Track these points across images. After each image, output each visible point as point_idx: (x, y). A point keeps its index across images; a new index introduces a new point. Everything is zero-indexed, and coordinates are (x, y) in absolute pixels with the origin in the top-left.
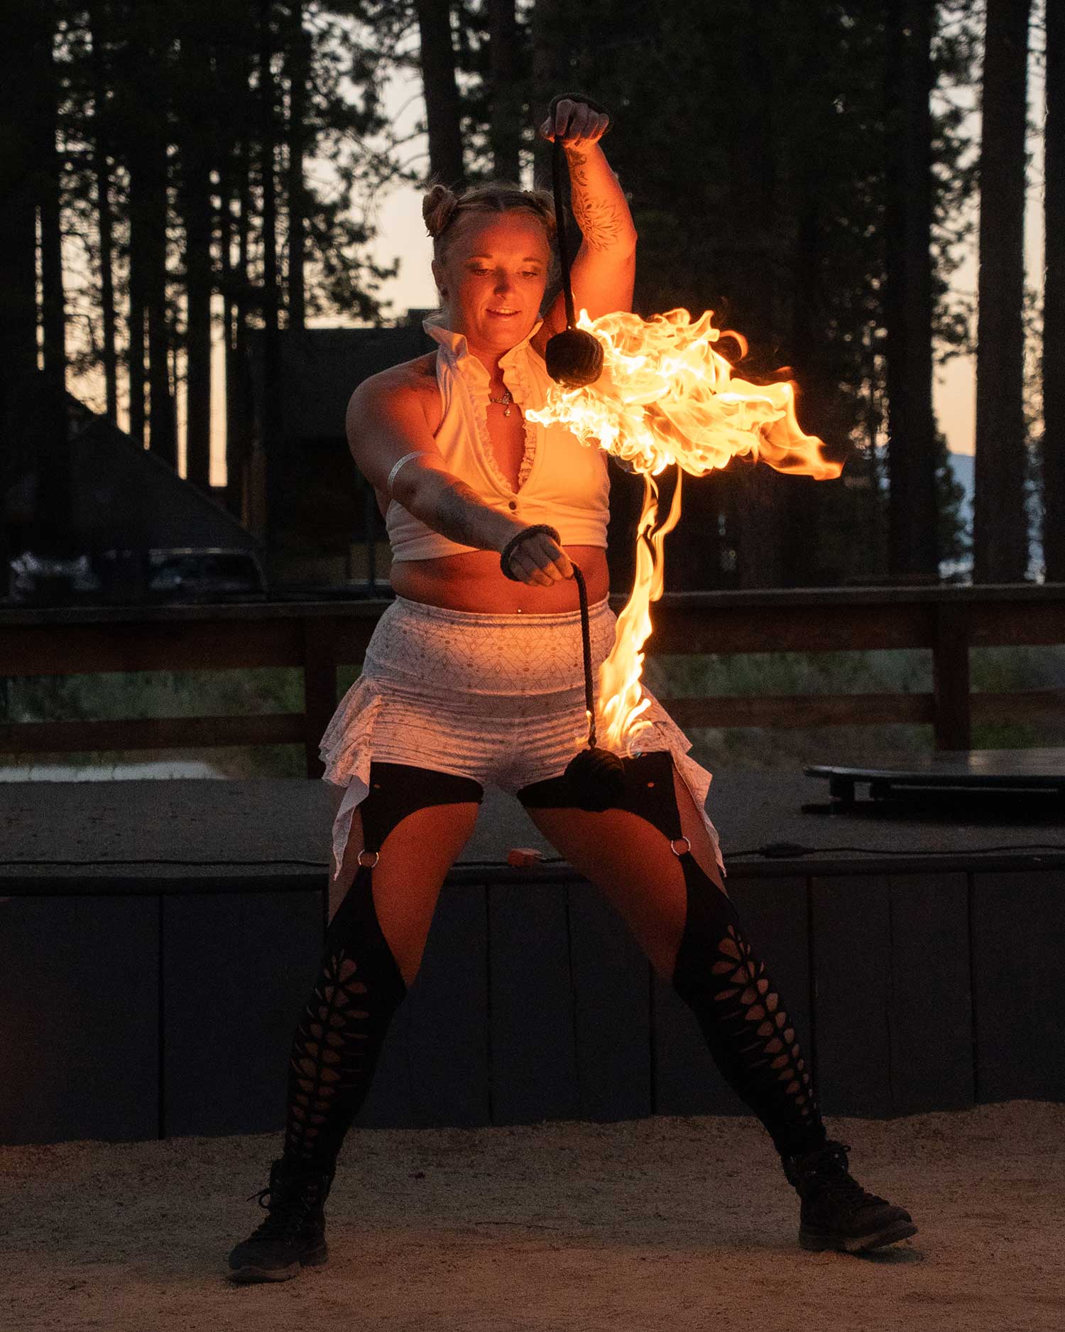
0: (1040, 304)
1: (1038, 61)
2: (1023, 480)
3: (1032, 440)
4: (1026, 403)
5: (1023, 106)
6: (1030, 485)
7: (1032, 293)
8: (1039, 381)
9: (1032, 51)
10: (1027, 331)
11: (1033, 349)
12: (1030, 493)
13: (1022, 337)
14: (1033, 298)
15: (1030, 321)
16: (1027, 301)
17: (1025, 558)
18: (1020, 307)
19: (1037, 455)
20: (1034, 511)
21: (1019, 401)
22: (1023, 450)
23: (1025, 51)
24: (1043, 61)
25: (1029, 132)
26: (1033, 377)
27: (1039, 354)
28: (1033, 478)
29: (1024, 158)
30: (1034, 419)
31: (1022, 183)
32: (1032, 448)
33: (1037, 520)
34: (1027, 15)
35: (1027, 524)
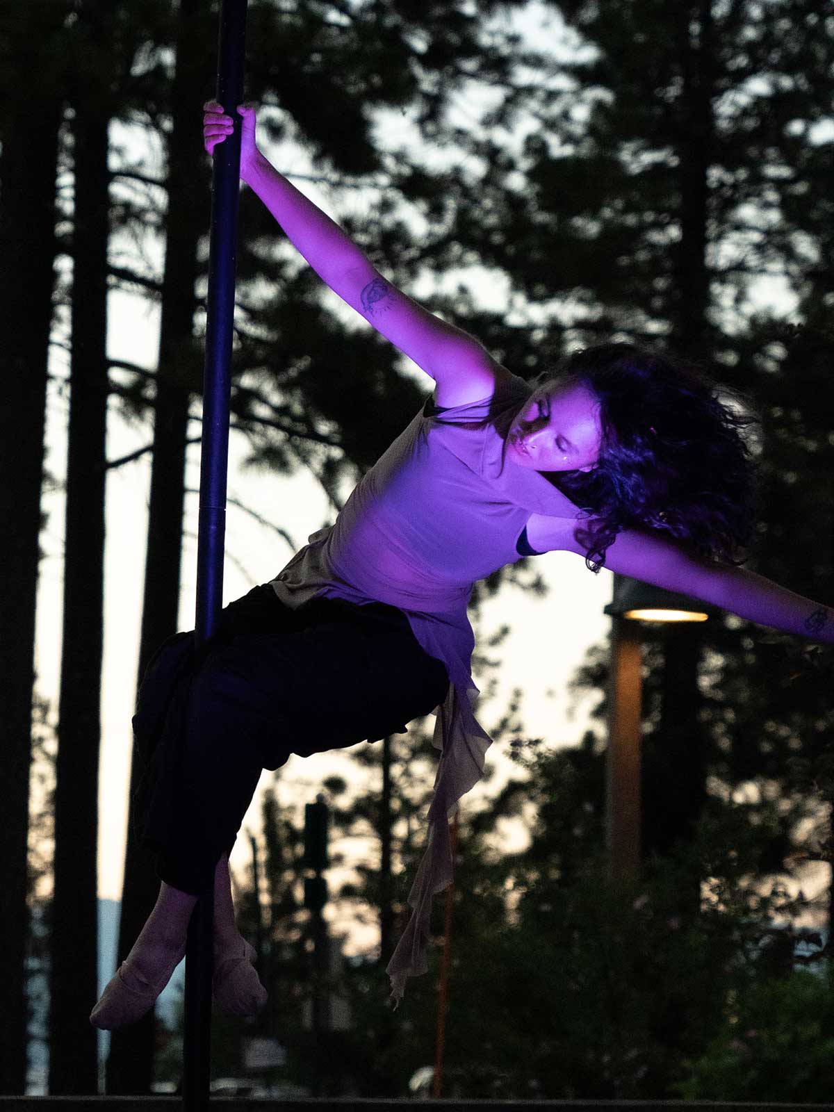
0: (54, 717)
1: (60, 392)
2: (22, 956)
3: (37, 901)
4: (32, 851)
5: (40, 452)
6: (33, 963)
7: (44, 704)
8: (49, 821)
9: (51, 378)
10: (37, 753)
11: (42, 779)
12: (33, 973)
13: (30, 760)
14: (45, 709)
15: (41, 740)
16: (36, 714)
17: (24, 1063)
18: (28, 722)
19: (45, 920)
20: (38, 997)
21: (23, 849)
22: (25, 913)
23: (45, 377)
24: (67, 391)
25: (46, 487)
26: (41, 816)
27: (51, 784)
28: (37, 954)
29: (38, 520)
30: (42, 873)
31: (36, 554)
32: (37, 912)
33: (41, 1008)
34: (47, 330)
35: (27, 1015)
